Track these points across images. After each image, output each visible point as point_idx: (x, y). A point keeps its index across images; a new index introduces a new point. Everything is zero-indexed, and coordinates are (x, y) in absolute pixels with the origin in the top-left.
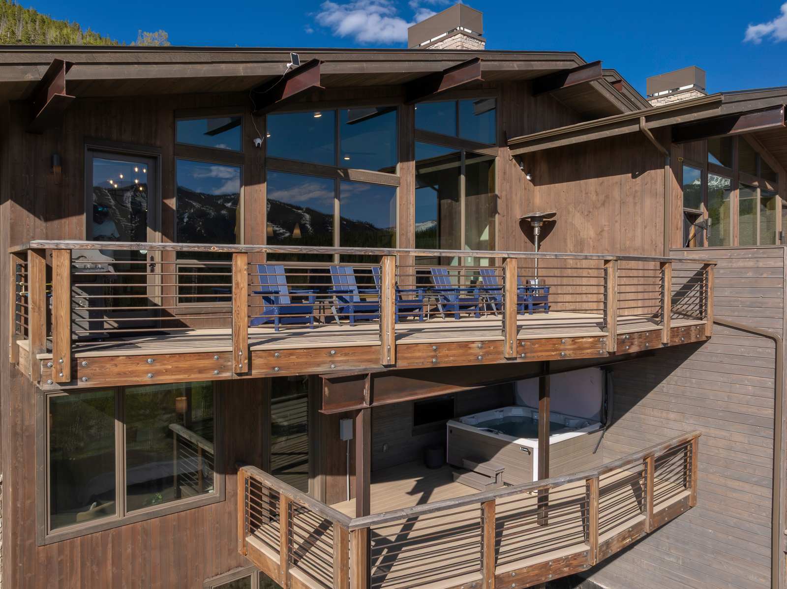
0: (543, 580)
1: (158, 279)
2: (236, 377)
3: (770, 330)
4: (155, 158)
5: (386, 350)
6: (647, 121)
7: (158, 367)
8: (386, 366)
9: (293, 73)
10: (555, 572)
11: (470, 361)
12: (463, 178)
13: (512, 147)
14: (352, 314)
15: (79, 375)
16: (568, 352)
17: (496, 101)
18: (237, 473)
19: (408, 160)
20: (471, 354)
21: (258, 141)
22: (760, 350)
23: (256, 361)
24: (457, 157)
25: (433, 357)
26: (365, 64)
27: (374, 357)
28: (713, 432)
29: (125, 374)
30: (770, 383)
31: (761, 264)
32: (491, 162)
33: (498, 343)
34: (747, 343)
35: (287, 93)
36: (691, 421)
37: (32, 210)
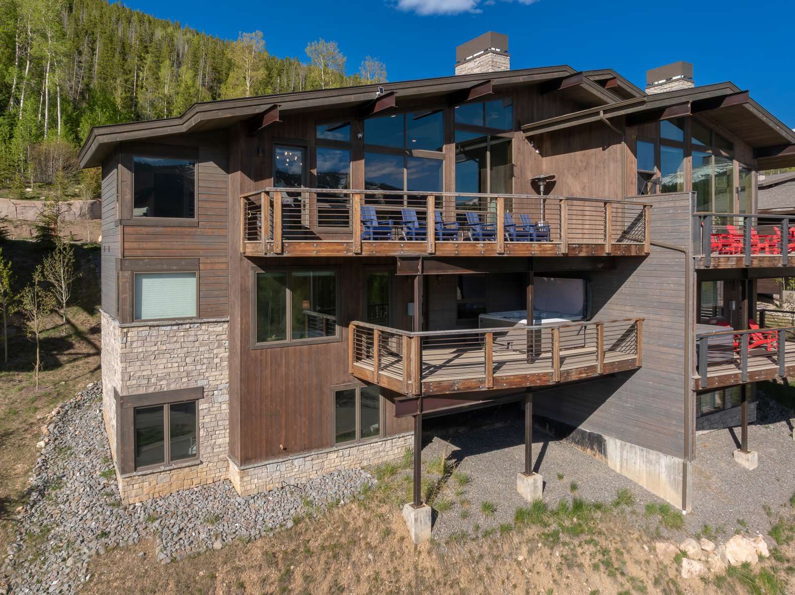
0: (524, 385)
1: (307, 212)
2: (355, 255)
3: (683, 247)
4: (305, 147)
5: (430, 245)
6: (604, 114)
7: (319, 248)
8: (430, 254)
9: (380, 98)
10: (531, 382)
11: (477, 254)
12: (488, 153)
13: (525, 131)
14: (414, 236)
15: (284, 250)
16: (536, 252)
17: (512, 100)
18: (348, 327)
19: (450, 143)
20: (477, 250)
21: (360, 135)
22: (677, 260)
23: (364, 248)
24: (484, 140)
25: (456, 251)
26: (421, 88)
27: (423, 249)
28: (652, 317)
29: (304, 251)
30: (683, 281)
31: (677, 204)
32: (509, 142)
33: (494, 245)
34: (670, 256)
35: (377, 109)
36: (639, 311)
37: (249, 176)
